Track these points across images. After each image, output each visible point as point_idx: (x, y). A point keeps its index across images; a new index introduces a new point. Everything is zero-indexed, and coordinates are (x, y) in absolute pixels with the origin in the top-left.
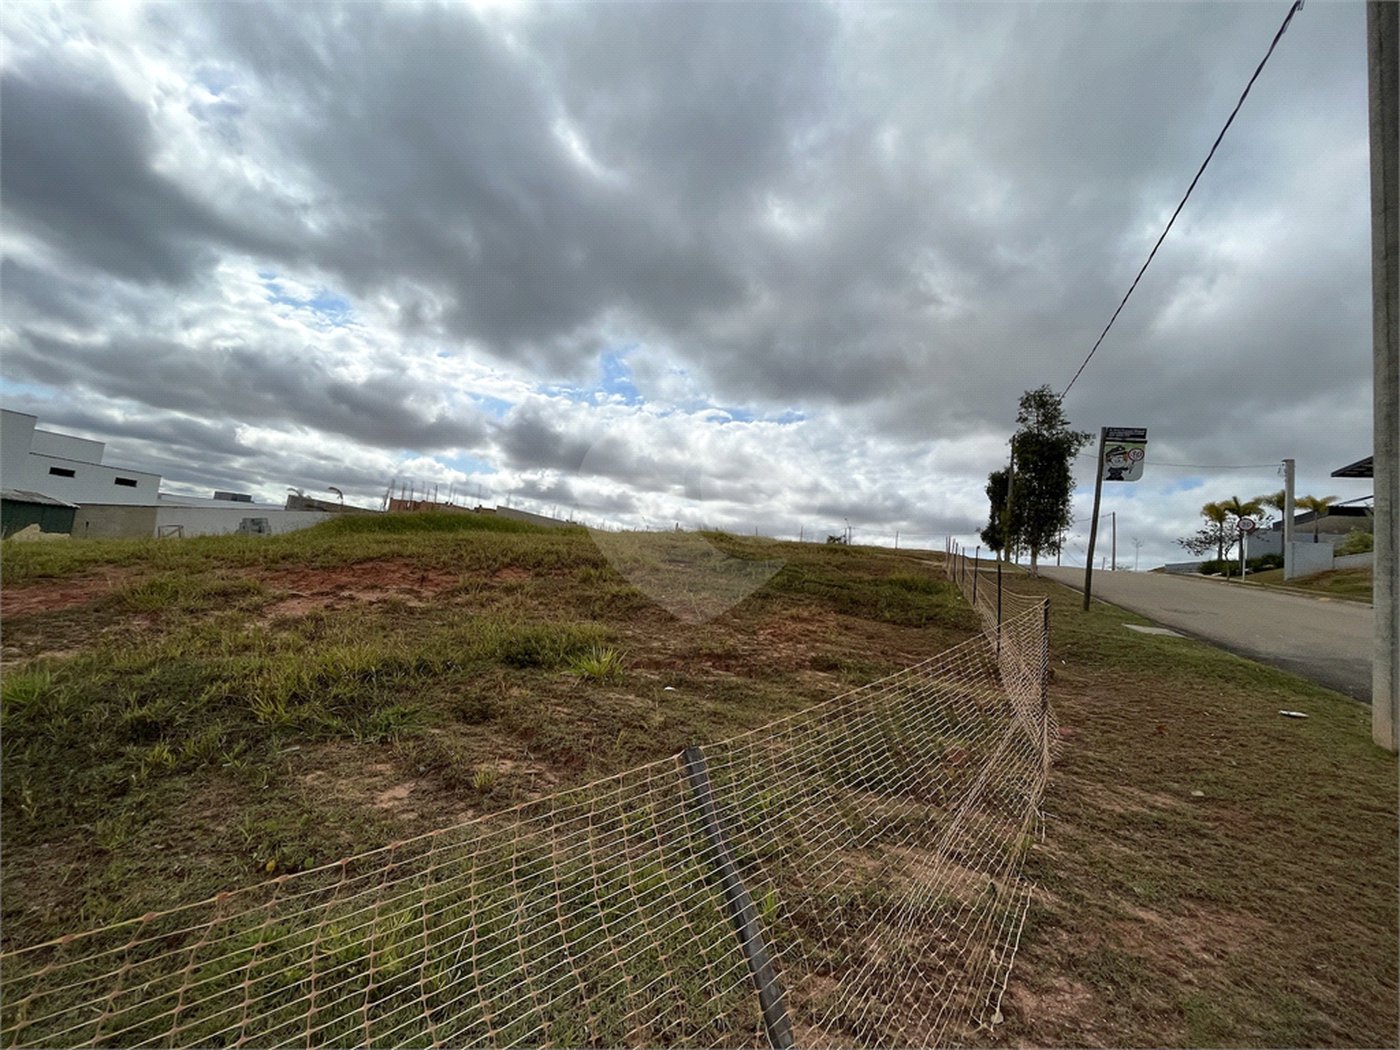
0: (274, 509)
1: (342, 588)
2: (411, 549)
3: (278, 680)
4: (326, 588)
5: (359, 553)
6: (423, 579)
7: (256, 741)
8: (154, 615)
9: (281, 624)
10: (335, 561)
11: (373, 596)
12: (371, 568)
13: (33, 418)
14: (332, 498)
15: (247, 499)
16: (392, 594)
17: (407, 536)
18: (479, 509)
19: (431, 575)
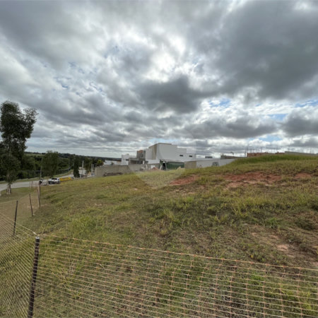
0: (217, 159)
1: (244, 180)
2: (261, 168)
3: (237, 204)
4: (239, 180)
5: (246, 170)
6: (268, 177)
7: (236, 220)
8: (204, 185)
9: (232, 189)
10: (239, 172)
11: (254, 182)
12: (251, 174)
13: (176, 146)
14: (231, 155)
15: (211, 157)
16: (259, 182)
17: (258, 164)
18: (278, 153)
19: (270, 176)
